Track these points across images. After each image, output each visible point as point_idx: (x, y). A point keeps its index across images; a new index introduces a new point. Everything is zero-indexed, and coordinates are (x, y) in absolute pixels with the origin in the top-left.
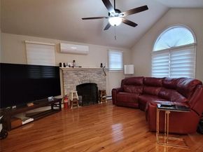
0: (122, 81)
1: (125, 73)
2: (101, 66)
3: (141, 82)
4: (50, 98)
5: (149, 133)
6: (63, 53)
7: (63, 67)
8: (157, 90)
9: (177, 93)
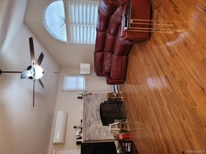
0: (98, 75)
1: (89, 73)
2: (81, 98)
3: (100, 54)
4: (118, 151)
5: (151, 39)
6: (64, 140)
7: (81, 140)
8: (109, 37)
9: (113, 16)
